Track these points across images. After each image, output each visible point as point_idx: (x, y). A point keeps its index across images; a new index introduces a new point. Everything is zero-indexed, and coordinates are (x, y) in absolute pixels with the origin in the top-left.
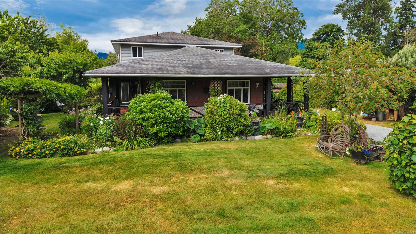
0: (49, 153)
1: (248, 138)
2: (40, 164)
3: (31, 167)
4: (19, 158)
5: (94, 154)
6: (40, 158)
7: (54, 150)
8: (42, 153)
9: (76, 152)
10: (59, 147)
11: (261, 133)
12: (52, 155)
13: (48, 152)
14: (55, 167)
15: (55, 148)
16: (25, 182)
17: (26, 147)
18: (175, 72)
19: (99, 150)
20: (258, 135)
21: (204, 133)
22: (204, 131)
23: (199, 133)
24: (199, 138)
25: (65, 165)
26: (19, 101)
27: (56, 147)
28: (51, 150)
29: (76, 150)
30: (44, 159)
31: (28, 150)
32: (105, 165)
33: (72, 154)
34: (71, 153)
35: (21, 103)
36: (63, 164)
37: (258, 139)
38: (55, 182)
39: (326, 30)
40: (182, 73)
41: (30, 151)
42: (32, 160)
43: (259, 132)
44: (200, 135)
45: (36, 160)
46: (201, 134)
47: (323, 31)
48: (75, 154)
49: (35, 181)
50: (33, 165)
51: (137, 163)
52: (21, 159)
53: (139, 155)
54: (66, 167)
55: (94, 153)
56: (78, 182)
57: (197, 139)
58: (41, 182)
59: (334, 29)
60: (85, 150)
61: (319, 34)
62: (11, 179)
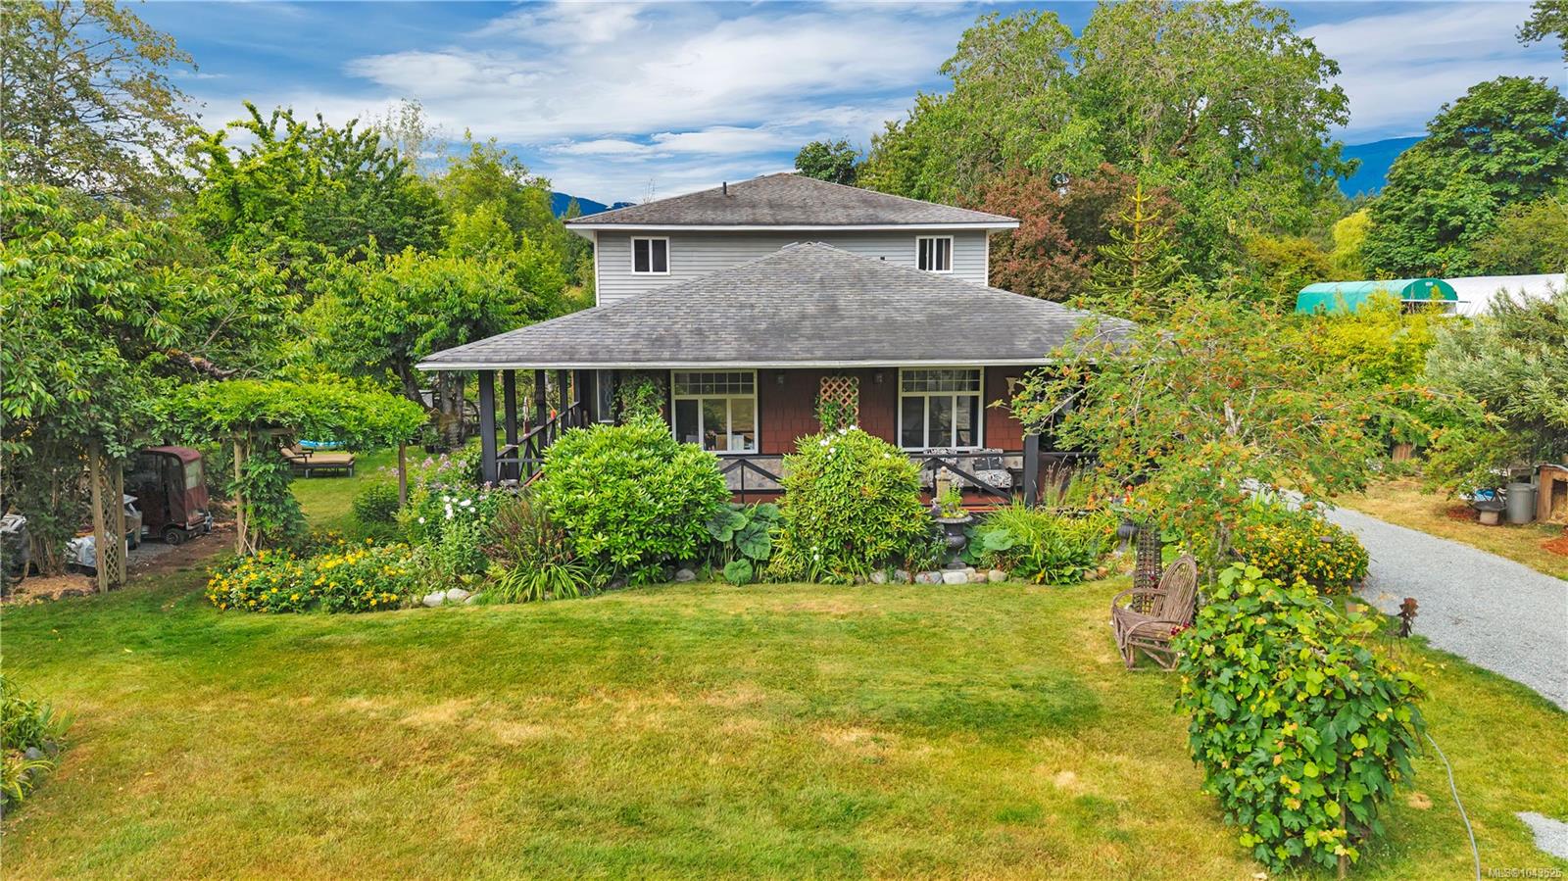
0: (299, 601)
1: (920, 577)
2: (267, 631)
3: (245, 639)
4: (227, 607)
5: (421, 609)
6: (276, 612)
7: (312, 592)
8: (283, 600)
9: (369, 601)
10: (324, 585)
11: (973, 562)
12: (308, 606)
13: (295, 597)
14: (298, 645)
15: (315, 587)
16: (209, 682)
17: (245, 580)
18: (696, 353)
19: (436, 597)
20: (960, 567)
21: (766, 555)
22: (770, 548)
23: (751, 555)
24: (748, 571)
25: (327, 638)
26: (237, 449)
27: (317, 583)
28: (306, 592)
29: (370, 594)
30: (285, 616)
31: (249, 589)
32: (426, 648)
33: (359, 605)
34: (355, 604)
35: (244, 451)
36: (323, 635)
37: (953, 583)
38: (276, 689)
39: (1488, 105)
40: (720, 355)
41: (254, 592)
42: (256, 617)
43: (966, 558)
44: (751, 561)
45: (263, 617)
46: (756, 557)
47: (1475, 111)
48: (365, 608)
49: (233, 681)
50: (249, 633)
51: (514, 645)
52: (230, 612)
53: (534, 621)
54: (328, 646)
55: (422, 604)
56: (335, 692)
57: (741, 573)
58: (246, 685)
59: (1524, 99)
60: (394, 597)
61: (1458, 123)
62: (183, 671)
